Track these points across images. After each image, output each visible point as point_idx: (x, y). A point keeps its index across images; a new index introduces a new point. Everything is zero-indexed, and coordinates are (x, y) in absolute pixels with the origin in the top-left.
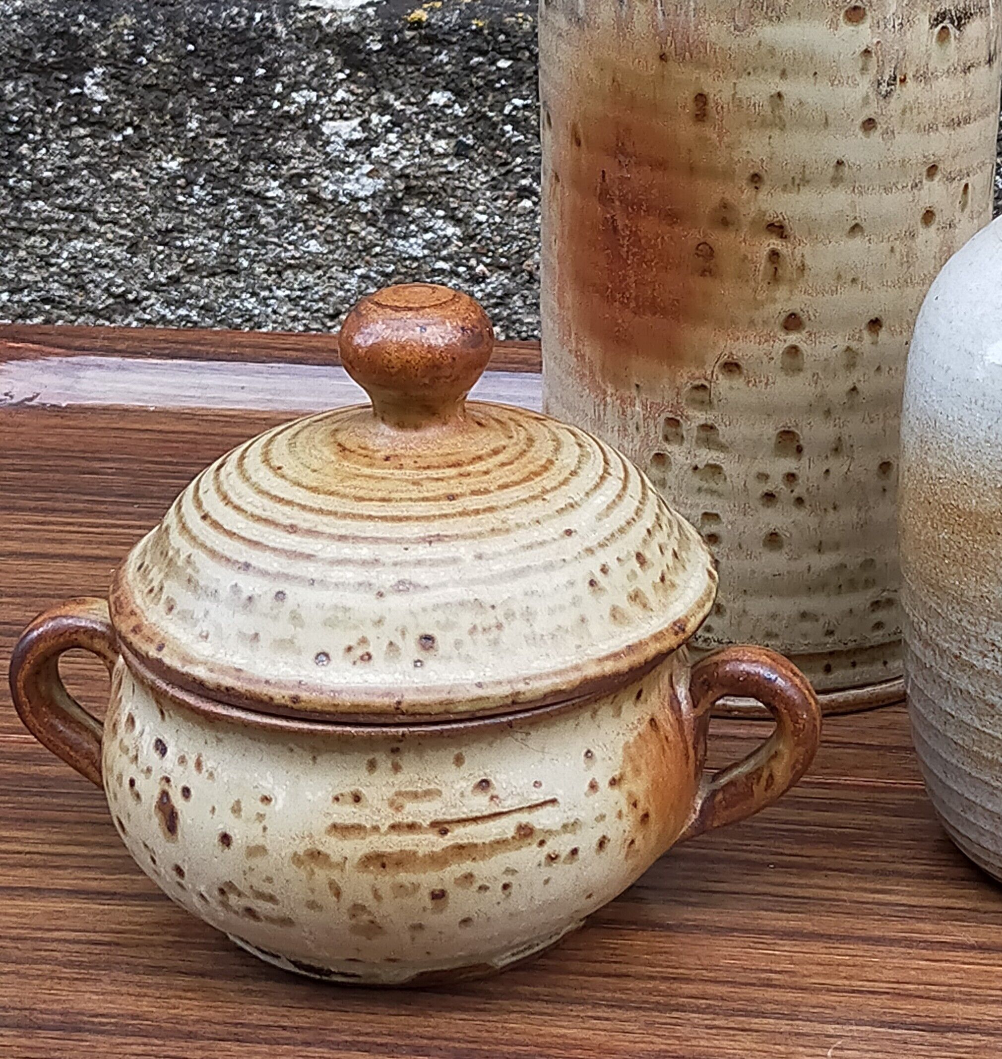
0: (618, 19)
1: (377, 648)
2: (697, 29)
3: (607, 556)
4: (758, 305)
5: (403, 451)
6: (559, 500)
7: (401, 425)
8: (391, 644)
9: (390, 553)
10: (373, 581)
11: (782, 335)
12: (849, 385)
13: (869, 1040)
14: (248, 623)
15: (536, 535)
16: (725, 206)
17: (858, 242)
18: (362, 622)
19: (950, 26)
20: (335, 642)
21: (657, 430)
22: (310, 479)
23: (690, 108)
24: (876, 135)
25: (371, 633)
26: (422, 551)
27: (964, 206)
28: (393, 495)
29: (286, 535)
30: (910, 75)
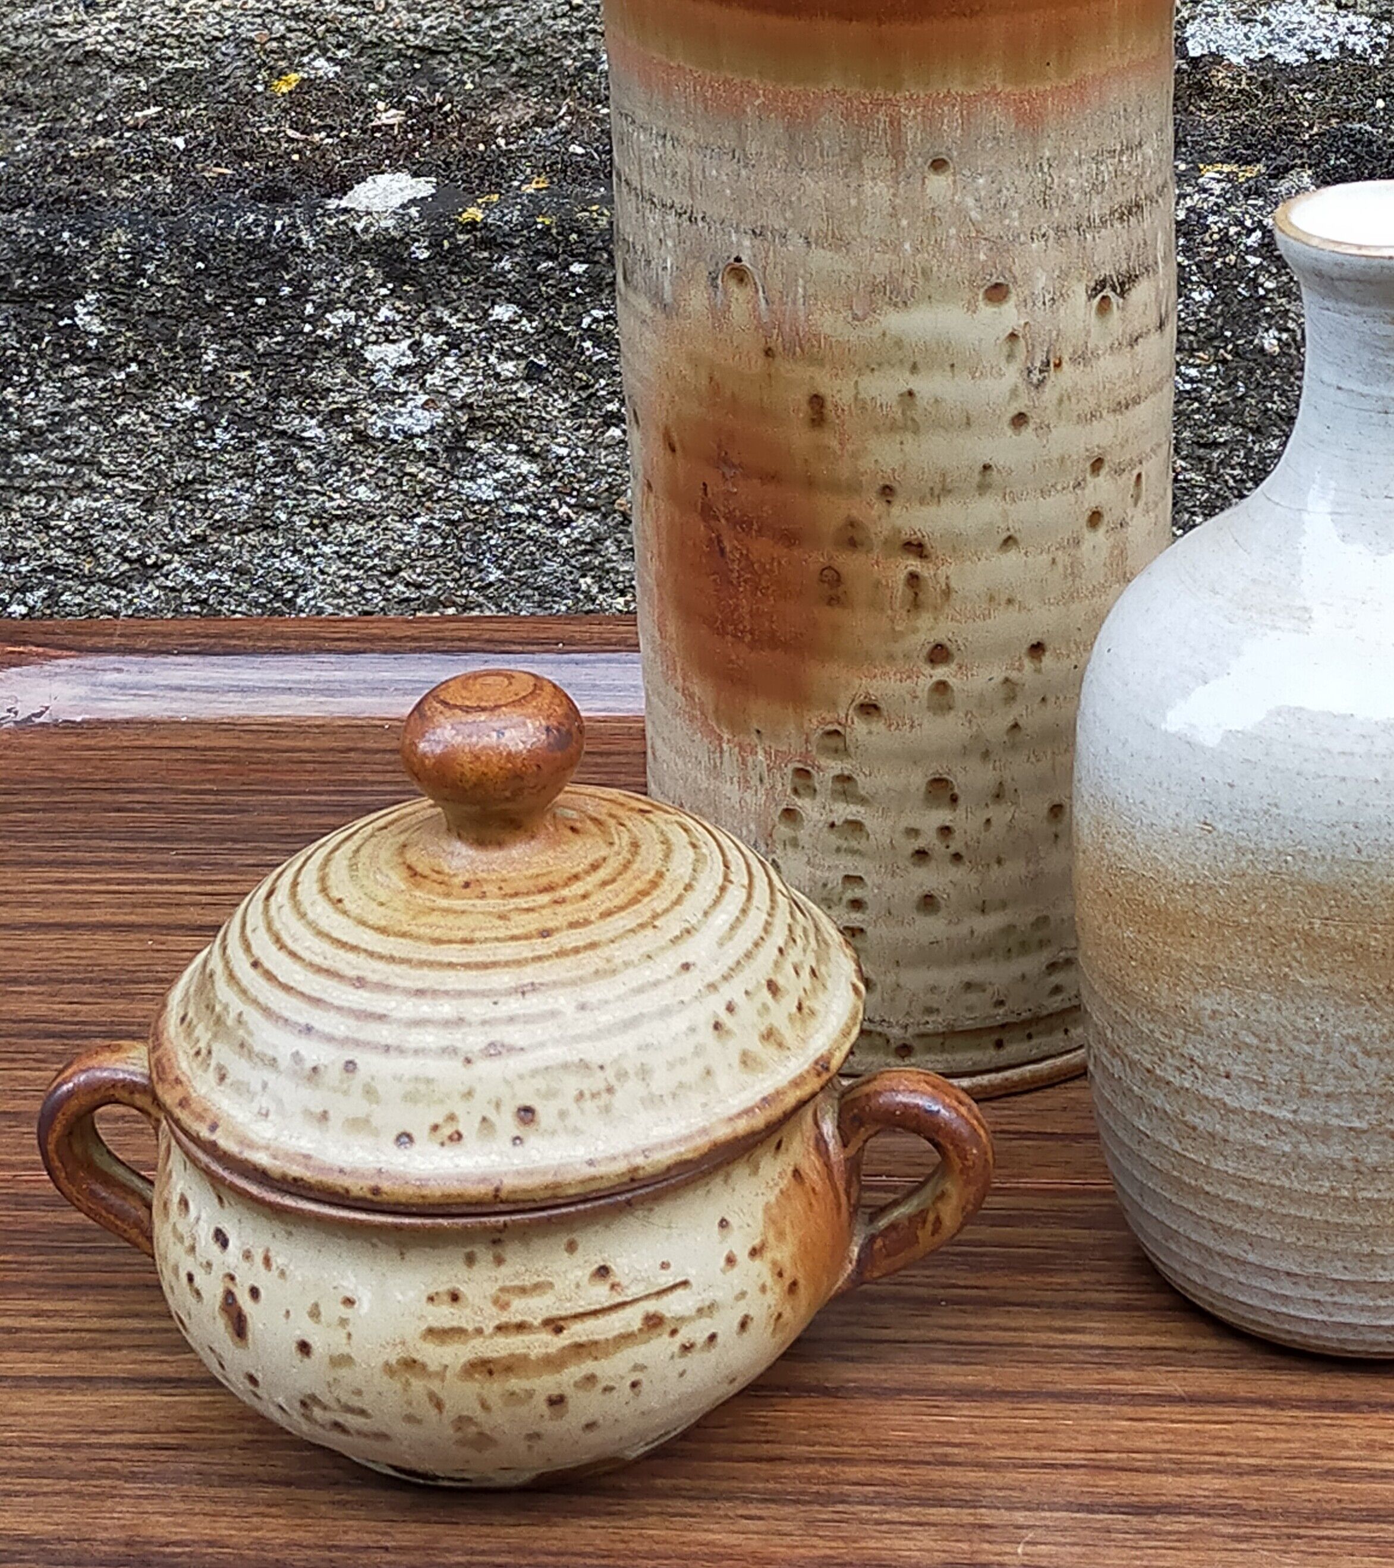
0: (713, 308)
1: (468, 1125)
2: (807, 320)
3: (732, 991)
4: (896, 636)
5: (484, 875)
6: (672, 926)
7: (481, 843)
8: (484, 1119)
9: (477, 1009)
10: (459, 1045)
11: (927, 669)
12: (1009, 721)
13: (1066, 1529)
14: (315, 1099)
15: (647, 974)
16: (852, 524)
17: (1013, 556)
18: (448, 1096)
19: (1111, 294)
20: (417, 1122)
21: (784, 783)
22: (376, 916)
23: (805, 410)
24: (1028, 432)
25: (459, 1108)
26: (513, 1005)
27: (1136, 498)
28: (478, 935)
29: (351, 989)
30: (1066, 358)
